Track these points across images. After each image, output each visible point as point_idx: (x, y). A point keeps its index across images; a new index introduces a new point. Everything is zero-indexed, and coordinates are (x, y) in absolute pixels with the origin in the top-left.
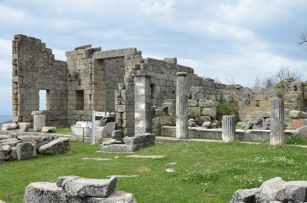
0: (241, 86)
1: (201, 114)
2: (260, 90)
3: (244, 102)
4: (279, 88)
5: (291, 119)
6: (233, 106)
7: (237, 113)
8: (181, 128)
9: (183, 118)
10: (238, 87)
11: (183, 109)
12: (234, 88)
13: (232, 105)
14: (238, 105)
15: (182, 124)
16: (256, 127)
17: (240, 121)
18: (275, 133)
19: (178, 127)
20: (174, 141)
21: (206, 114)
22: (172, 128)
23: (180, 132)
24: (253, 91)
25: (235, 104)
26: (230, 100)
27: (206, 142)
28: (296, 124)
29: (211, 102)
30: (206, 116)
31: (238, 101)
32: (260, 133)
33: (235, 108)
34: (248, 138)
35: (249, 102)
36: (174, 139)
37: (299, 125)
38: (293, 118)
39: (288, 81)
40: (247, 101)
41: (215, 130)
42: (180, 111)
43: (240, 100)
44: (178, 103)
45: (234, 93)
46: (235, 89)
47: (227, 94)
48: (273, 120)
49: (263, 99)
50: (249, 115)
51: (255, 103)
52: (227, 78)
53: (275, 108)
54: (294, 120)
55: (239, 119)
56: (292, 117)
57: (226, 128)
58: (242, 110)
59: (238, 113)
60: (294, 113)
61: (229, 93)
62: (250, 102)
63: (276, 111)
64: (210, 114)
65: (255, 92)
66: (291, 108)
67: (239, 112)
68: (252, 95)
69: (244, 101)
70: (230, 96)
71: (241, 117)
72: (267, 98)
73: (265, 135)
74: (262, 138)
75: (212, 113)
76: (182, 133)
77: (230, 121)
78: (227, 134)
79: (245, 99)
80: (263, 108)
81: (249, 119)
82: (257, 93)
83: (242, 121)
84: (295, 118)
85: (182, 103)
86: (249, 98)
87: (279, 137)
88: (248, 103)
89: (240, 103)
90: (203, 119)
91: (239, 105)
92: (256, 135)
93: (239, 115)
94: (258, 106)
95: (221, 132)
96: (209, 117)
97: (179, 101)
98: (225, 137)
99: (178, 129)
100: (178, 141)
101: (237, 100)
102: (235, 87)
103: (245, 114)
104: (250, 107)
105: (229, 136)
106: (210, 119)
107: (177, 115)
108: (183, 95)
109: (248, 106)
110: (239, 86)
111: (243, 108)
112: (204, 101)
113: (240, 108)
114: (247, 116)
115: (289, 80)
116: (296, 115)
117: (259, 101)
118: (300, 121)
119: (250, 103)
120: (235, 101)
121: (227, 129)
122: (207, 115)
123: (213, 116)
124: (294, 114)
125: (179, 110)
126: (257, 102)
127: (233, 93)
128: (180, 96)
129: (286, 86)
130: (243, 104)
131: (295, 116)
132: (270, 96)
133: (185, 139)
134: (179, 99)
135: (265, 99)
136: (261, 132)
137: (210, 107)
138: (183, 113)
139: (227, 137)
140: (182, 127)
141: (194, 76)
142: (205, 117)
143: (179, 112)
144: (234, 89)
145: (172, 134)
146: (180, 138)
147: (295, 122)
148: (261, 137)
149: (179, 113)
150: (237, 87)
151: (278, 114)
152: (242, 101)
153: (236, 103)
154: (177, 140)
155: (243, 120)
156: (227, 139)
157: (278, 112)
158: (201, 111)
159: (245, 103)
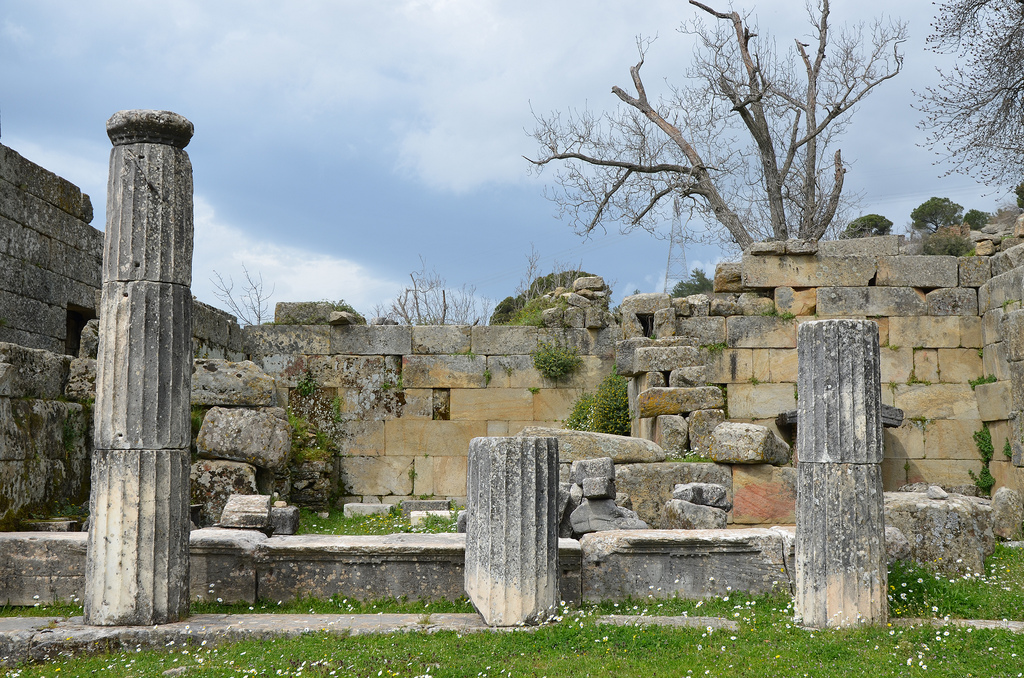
0: (350, 310)
1: (193, 449)
2: (456, 336)
3: (373, 397)
4: (545, 326)
5: (726, 470)
6: (312, 416)
7: (335, 456)
8: (139, 540)
9: (159, 455)
10: (344, 314)
11: (162, 389)
12: (319, 321)
13: (306, 410)
14: (339, 410)
15: (150, 509)
16: (592, 515)
17: (350, 495)
18: (845, 544)
19: (116, 531)
20: (75, 647)
21: (226, 445)
22: (22, 547)
23: (132, 572)
24: (418, 341)
25: (326, 407)
26: (295, 384)
27: (356, 632)
28: (748, 496)
29: (256, 374)
30: (223, 463)
31: (341, 392)
32: (685, 552)
33: (323, 425)
34: (608, 589)
35: (397, 394)
36: (67, 631)
37: (765, 501)
38: (731, 465)
39: (585, 295)
40: (386, 388)
41: (380, 545)
42: (137, 405)
43: (350, 383)
44: (124, 342)
45: (319, 344)
46: (327, 328)
47: (281, 350)
48: (825, 458)
49: (470, 379)
50: (396, 464)
51: (429, 401)
52: (229, 287)
53: (841, 381)
54: (741, 477)
55: (341, 484)
56: (732, 456)
57: (509, 523)
58: (359, 437)
59: (337, 455)
60: (741, 436)
61: (294, 347)
62: (401, 397)
63: (848, 402)
64: (254, 448)
65: (428, 343)
66: (711, 414)
67: (345, 447)
68: (415, 360)
69: (370, 387)
70: (298, 364)
71: (353, 475)
72: (489, 378)
73: (716, 560)
74: (697, 584)
75: (266, 441)
76: (147, 576)
77: (532, 469)
78: (514, 567)
79: (375, 377)
80: (470, 427)
81: (394, 486)
82: (437, 349)
83: (360, 498)
84: (747, 466)
85: (155, 347)
86: (399, 372)
87: (866, 575)
88: (393, 400)
89: (351, 401)
90: (205, 480)
91: (344, 408)
92: (655, 567)
93: (346, 463)
94: (445, 416)
95: (462, 552)
96: (245, 467)
97: (125, 325)
98: (500, 587)
99: (116, 545)
100: (113, 645)
101: (335, 382)
102: (322, 315)
103: (377, 457)
104: (403, 422)
105: (530, 582)
106: (251, 478)
107: (111, 437)
108: (164, 281)
109: (393, 416)
110: (344, 309)
111: (364, 424)
112: (211, 368)
113: (351, 427)
114: (385, 469)
115: (590, 293)
116: (755, 445)
117: (447, 390)
118: (769, 480)
119: (404, 403)
120: (326, 389)
121: (516, 533)
122: (234, 452)
123: (274, 457)
124: (742, 444)
125: (123, 397)
126: (441, 397)
127: (315, 345)
128: (142, 289)
129: (579, 321)
130: (368, 407)
131: (751, 455)
132: (505, 368)
133: (169, 621)
134: (133, 310)
135: (479, 381)
136: (692, 544)
137: (249, 406)
138: (161, 424)
139: (514, 591)
140: (148, 530)
141: (94, 237)
142: (216, 466)
143: (122, 409)
144: (317, 328)
145: (21, 592)
146: (123, 622)
147: (748, 487)
148: (688, 579)
149: (122, 416)
150: (335, 316)
151: (861, 420)
152: (360, 389)
153: (329, 401)
154: (102, 633)
155: (367, 491)
156: (516, 603)
157: (860, 406)
158: (195, 429)
159: (379, 399)
